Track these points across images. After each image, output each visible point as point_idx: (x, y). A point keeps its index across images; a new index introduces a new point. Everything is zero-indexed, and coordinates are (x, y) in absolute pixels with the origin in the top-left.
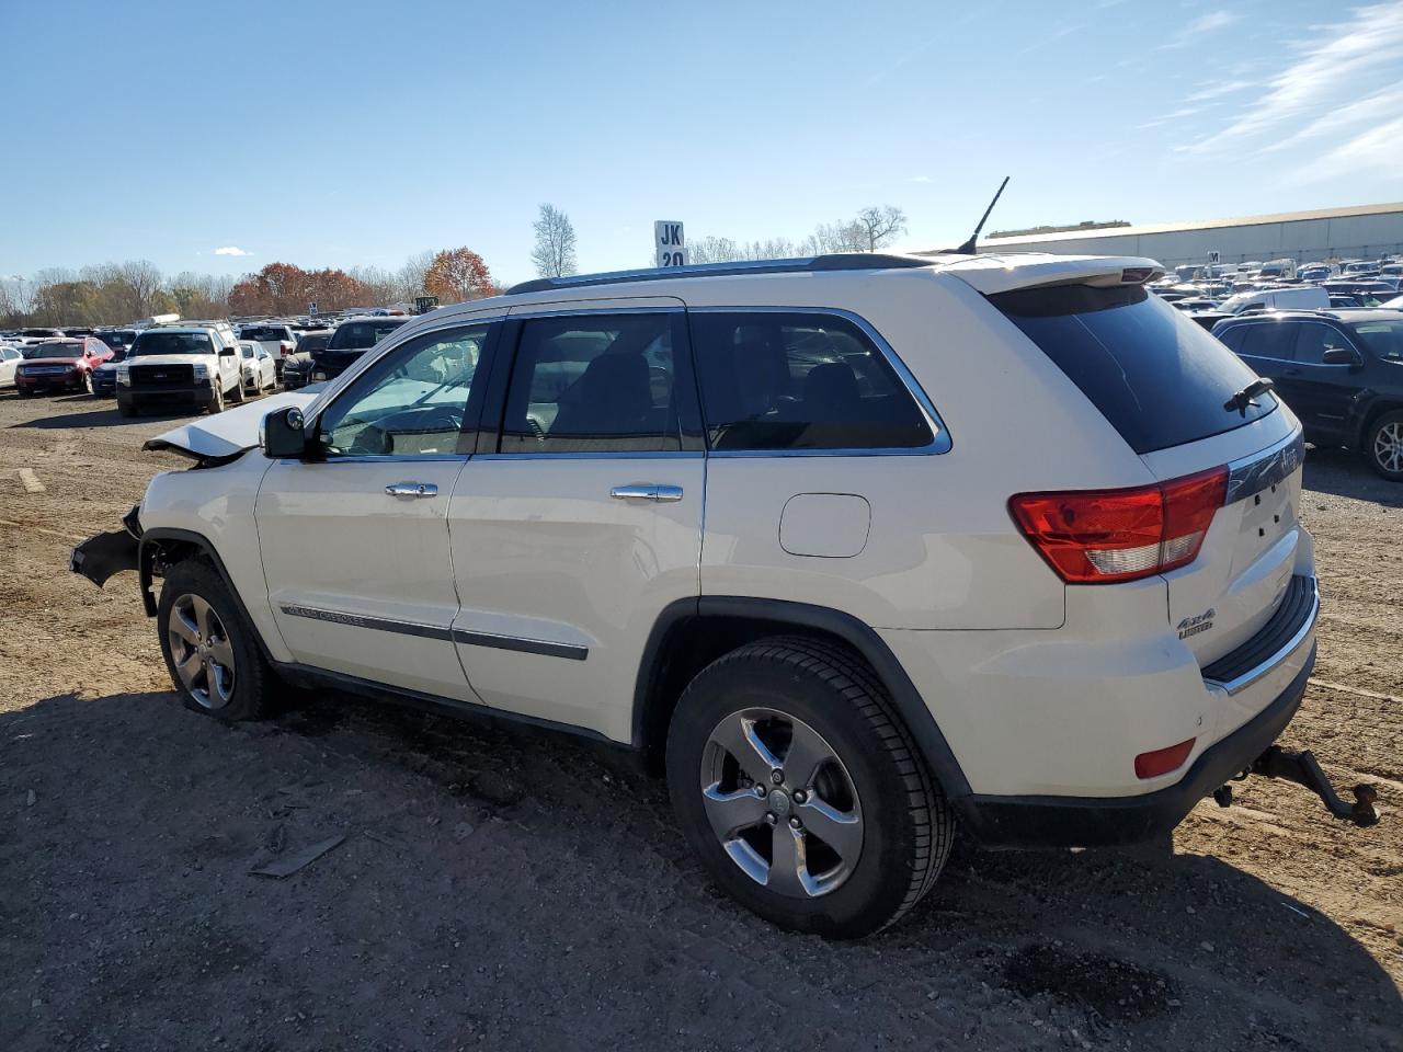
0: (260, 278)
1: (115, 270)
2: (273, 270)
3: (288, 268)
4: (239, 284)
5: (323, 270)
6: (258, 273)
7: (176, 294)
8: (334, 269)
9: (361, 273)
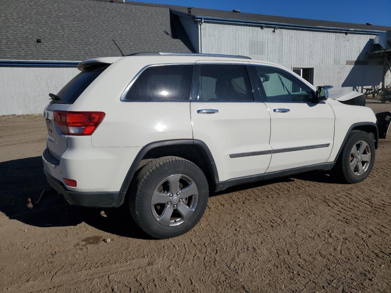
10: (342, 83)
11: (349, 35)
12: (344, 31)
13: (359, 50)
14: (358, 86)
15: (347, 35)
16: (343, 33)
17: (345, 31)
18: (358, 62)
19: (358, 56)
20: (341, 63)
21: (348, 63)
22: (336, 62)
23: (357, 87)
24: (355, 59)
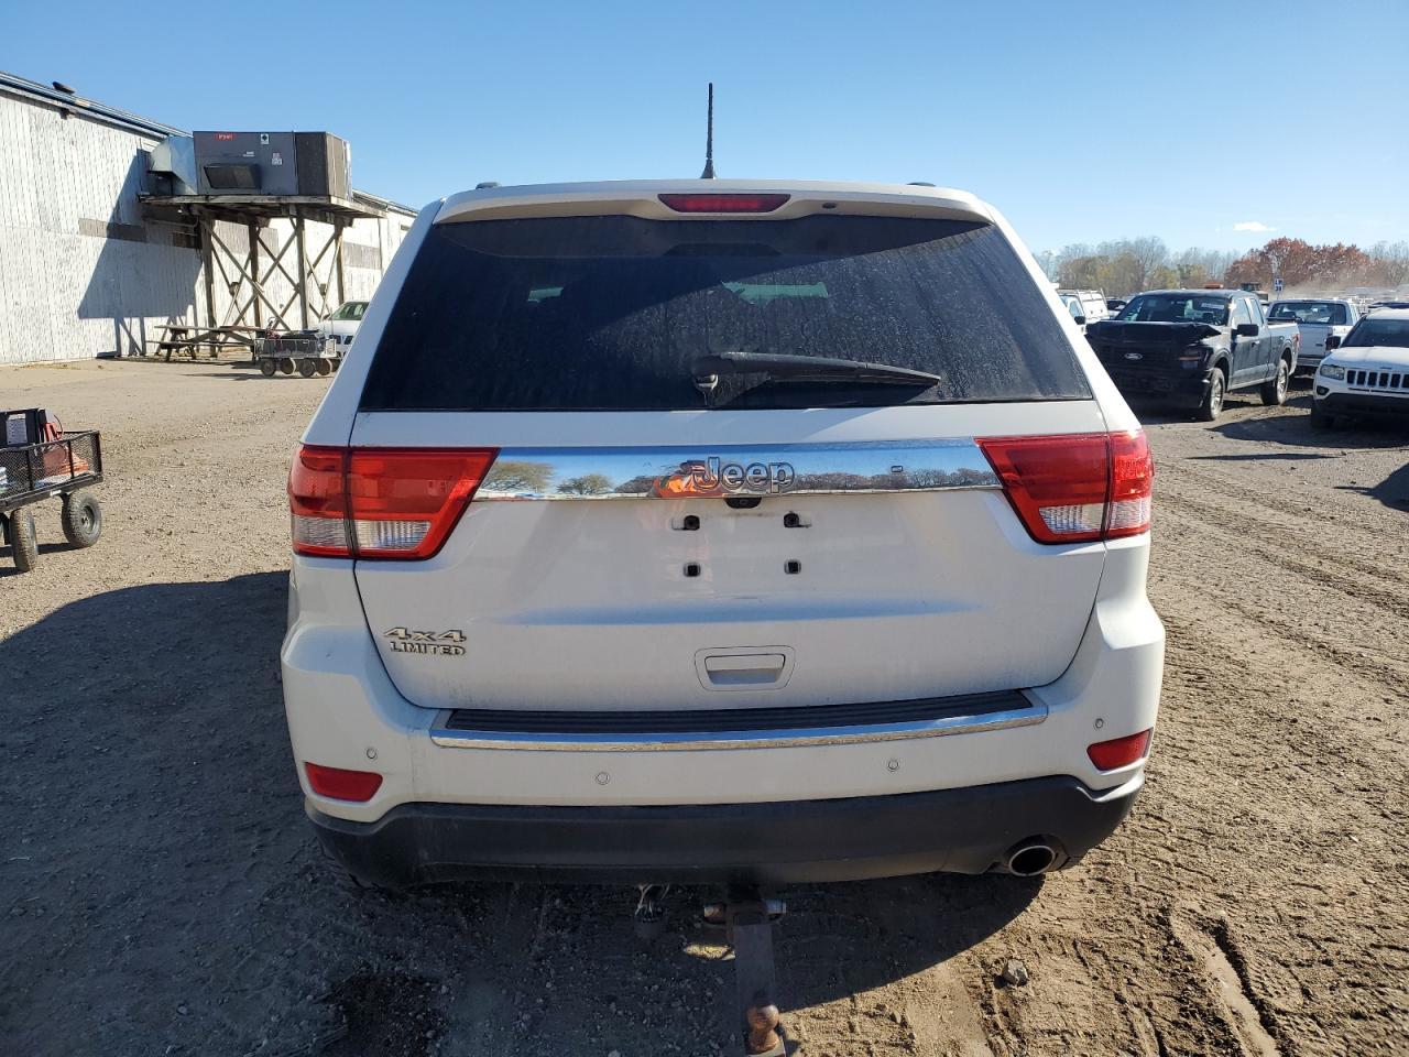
0: (1262, 254)
1: (1126, 244)
2: (1275, 246)
3: (1296, 243)
4: (1240, 259)
5: (1334, 245)
6: (1261, 248)
7: (1180, 269)
8: (1347, 244)
9: (1387, 248)
10: (78, 304)
11: (72, 121)
12: (56, 103)
13: (112, 183)
14: (127, 317)
15: (65, 118)
16: (54, 108)
17: (60, 104)
18: (116, 230)
19: (114, 205)
20: (64, 226)
21: (86, 226)
22: (47, 221)
23: (127, 320)
24: (106, 216)
